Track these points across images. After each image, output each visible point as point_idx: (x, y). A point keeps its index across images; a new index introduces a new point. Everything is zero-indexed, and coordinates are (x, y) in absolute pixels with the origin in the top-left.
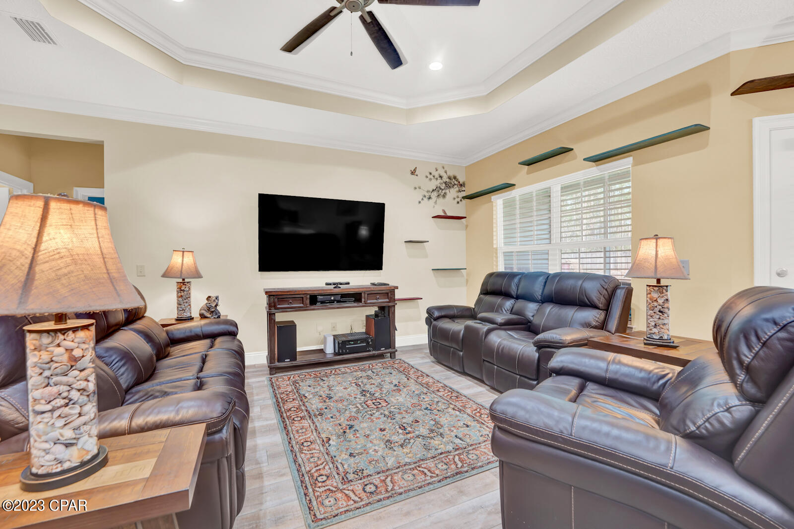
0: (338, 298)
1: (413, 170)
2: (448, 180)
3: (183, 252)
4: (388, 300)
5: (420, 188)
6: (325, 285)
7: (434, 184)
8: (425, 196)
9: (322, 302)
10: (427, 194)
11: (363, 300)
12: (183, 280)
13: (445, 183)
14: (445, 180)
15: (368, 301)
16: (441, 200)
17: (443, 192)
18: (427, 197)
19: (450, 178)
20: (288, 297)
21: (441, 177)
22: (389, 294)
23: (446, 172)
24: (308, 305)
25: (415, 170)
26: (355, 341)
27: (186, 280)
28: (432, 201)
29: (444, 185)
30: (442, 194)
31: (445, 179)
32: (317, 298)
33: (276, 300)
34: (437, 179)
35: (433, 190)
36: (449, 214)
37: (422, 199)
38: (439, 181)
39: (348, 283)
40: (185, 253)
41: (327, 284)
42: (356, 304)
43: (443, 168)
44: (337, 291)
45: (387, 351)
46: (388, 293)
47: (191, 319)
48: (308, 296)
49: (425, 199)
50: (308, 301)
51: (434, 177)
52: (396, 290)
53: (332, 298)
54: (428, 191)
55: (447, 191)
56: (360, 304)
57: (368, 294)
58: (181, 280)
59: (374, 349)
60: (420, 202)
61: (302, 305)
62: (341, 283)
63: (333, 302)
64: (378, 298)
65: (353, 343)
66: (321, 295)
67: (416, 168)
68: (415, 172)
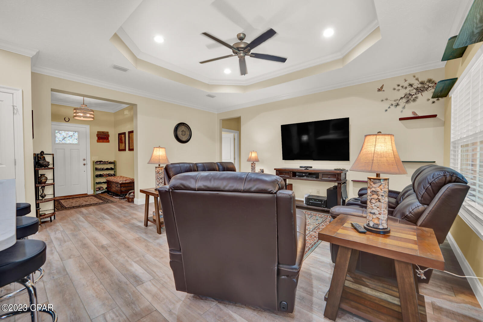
0: (307, 174)
1: (380, 88)
2: (420, 86)
4: (336, 179)
5: (387, 99)
6: (299, 168)
7: (403, 92)
8: (392, 105)
9: (299, 176)
10: (395, 103)
11: (320, 177)
13: (417, 89)
14: (416, 87)
15: (323, 179)
16: (412, 104)
17: (414, 97)
18: (394, 105)
19: (422, 83)
20: (283, 172)
21: (411, 85)
22: (337, 176)
23: (417, 79)
24: (291, 177)
25: (382, 87)
26: (315, 200)
27: (254, 163)
28: (399, 108)
29: (415, 91)
30: (412, 99)
31: (416, 84)
32: (296, 173)
33: (279, 172)
34: (406, 88)
35: (402, 98)
36: (420, 114)
37: (389, 107)
38: (409, 88)
39: (311, 167)
40: (252, 152)
41: (300, 167)
42: (315, 179)
43: (414, 77)
44: (306, 171)
46: (336, 175)
48: (292, 172)
49: (392, 107)
50: (292, 175)
51: (402, 87)
52: (342, 173)
53: (304, 175)
54: (395, 101)
55: (419, 95)
56: (318, 180)
57: (323, 174)
58: (252, 163)
59: (326, 207)
60: (386, 110)
61: (289, 176)
62: (308, 167)
63: (303, 176)
64: (329, 177)
65: (314, 200)
66: (298, 172)
67: (383, 85)
68: (382, 89)
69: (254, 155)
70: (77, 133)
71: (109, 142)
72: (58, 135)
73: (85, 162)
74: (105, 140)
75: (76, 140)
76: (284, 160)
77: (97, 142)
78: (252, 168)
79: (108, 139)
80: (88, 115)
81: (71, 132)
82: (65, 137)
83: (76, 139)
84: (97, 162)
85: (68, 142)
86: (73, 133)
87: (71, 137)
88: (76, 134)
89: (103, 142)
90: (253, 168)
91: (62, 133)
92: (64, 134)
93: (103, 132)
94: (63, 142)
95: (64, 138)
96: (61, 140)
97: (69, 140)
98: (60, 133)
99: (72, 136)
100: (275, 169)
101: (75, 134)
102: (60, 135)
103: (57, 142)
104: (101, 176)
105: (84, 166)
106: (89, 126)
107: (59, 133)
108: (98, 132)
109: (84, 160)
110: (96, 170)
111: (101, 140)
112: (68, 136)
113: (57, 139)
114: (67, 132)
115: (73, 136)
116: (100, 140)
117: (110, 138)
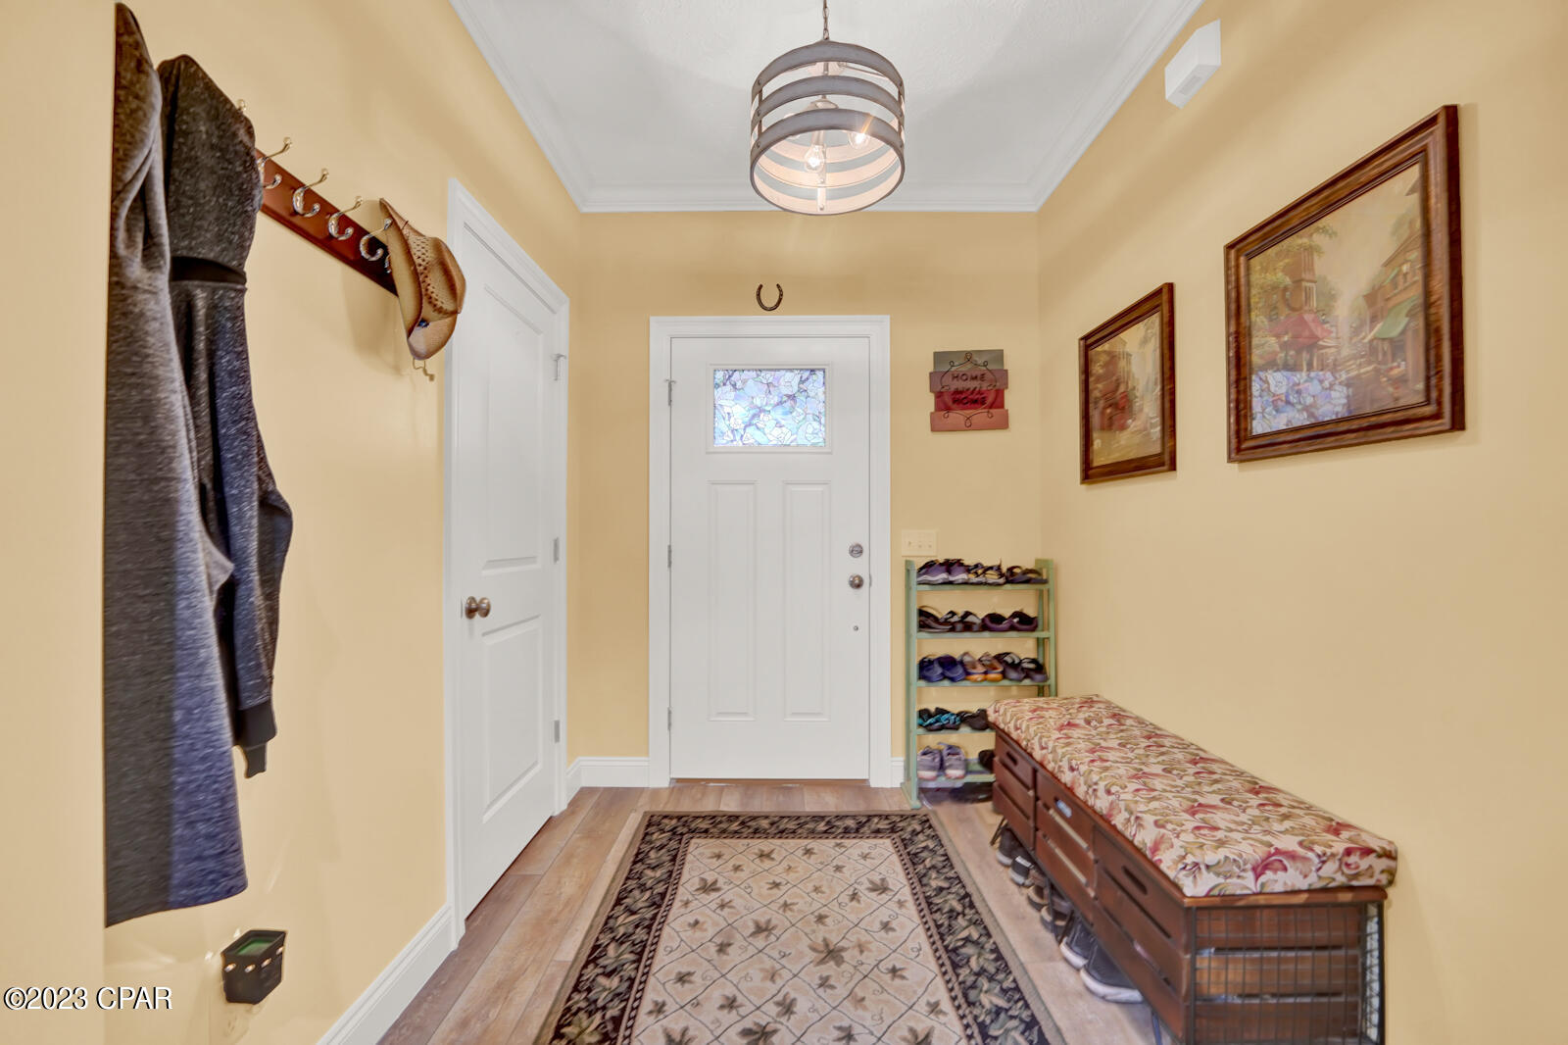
70: (820, 374)
71: (1003, 424)
72: (725, 398)
73: (858, 566)
74: (980, 415)
75: (816, 425)
77: (933, 430)
79: (998, 402)
81: (789, 375)
82: (761, 410)
83: (817, 418)
84: (929, 567)
85: (773, 438)
86: (802, 382)
87: (789, 403)
88: (816, 386)
89: (969, 426)
91: (745, 383)
92: (755, 388)
93: (968, 356)
94: (750, 437)
95: (754, 416)
96: (741, 425)
97: (779, 425)
98: (734, 386)
99: (792, 397)
101: (808, 386)
102: (733, 394)
103: (721, 442)
104: (948, 668)
105: (852, 592)
106: (887, 318)
107: (728, 387)
108: (939, 357)
109: (857, 551)
110: (922, 626)
111: (956, 416)
112: (776, 400)
113: (719, 425)
114: (769, 376)
115: (801, 398)
116: (948, 409)
117: (1010, 399)
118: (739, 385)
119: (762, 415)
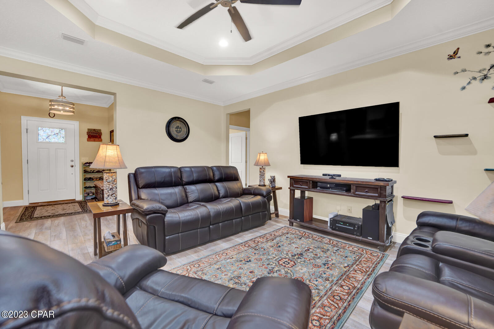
0: (333, 186)
1: (452, 54)
3: (260, 153)
4: (377, 195)
5: (464, 71)
6: (322, 175)
8: (474, 78)
9: (321, 188)
11: (352, 191)
12: (262, 167)
15: (357, 193)
18: (478, 78)
20: (299, 180)
22: (379, 190)
24: (311, 188)
26: (345, 223)
27: (264, 167)
28: (489, 83)
32: (317, 184)
33: (294, 182)
37: (469, 83)
39: (340, 176)
40: (261, 154)
41: (324, 175)
42: (345, 194)
44: (332, 180)
45: (375, 242)
46: (377, 188)
47: (265, 186)
48: (311, 182)
49: (475, 83)
50: (311, 185)
52: (387, 187)
53: (328, 186)
56: (350, 194)
57: (357, 187)
58: (261, 167)
59: (361, 235)
60: (464, 88)
61: (307, 187)
62: (334, 175)
63: (329, 188)
64: (366, 192)
65: (342, 223)
66: (320, 182)
67: (458, 49)
68: (456, 55)
69: (263, 157)
70: (64, 130)
71: (101, 141)
72: (41, 132)
73: (73, 164)
74: (97, 139)
75: (63, 139)
76: (303, 165)
77: (88, 141)
78: (260, 175)
79: (100, 137)
80: (68, 109)
81: (56, 130)
82: (50, 135)
83: (63, 138)
84: (86, 163)
85: (53, 140)
86: (59, 131)
87: (57, 135)
88: (63, 132)
89: (94, 141)
90: (262, 175)
91: (46, 130)
92: (48, 131)
93: (94, 130)
94: (47, 140)
95: (48, 136)
96: (45, 138)
97: (54, 138)
99: (57, 134)
100: (288, 177)
101: (61, 132)
102: (43, 132)
103: (40, 141)
104: (90, 179)
105: (71, 168)
106: (78, 122)
107: (42, 131)
108: (89, 129)
109: (72, 161)
110: (85, 173)
111: (92, 139)
112: (54, 134)
113: (40, 137)
114: (52, 129)
115: (59, 134)
116: (90, 138)
117: (102, 137)
118: (45, 130)
119: (50, 136)
